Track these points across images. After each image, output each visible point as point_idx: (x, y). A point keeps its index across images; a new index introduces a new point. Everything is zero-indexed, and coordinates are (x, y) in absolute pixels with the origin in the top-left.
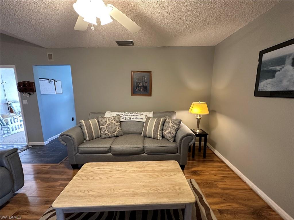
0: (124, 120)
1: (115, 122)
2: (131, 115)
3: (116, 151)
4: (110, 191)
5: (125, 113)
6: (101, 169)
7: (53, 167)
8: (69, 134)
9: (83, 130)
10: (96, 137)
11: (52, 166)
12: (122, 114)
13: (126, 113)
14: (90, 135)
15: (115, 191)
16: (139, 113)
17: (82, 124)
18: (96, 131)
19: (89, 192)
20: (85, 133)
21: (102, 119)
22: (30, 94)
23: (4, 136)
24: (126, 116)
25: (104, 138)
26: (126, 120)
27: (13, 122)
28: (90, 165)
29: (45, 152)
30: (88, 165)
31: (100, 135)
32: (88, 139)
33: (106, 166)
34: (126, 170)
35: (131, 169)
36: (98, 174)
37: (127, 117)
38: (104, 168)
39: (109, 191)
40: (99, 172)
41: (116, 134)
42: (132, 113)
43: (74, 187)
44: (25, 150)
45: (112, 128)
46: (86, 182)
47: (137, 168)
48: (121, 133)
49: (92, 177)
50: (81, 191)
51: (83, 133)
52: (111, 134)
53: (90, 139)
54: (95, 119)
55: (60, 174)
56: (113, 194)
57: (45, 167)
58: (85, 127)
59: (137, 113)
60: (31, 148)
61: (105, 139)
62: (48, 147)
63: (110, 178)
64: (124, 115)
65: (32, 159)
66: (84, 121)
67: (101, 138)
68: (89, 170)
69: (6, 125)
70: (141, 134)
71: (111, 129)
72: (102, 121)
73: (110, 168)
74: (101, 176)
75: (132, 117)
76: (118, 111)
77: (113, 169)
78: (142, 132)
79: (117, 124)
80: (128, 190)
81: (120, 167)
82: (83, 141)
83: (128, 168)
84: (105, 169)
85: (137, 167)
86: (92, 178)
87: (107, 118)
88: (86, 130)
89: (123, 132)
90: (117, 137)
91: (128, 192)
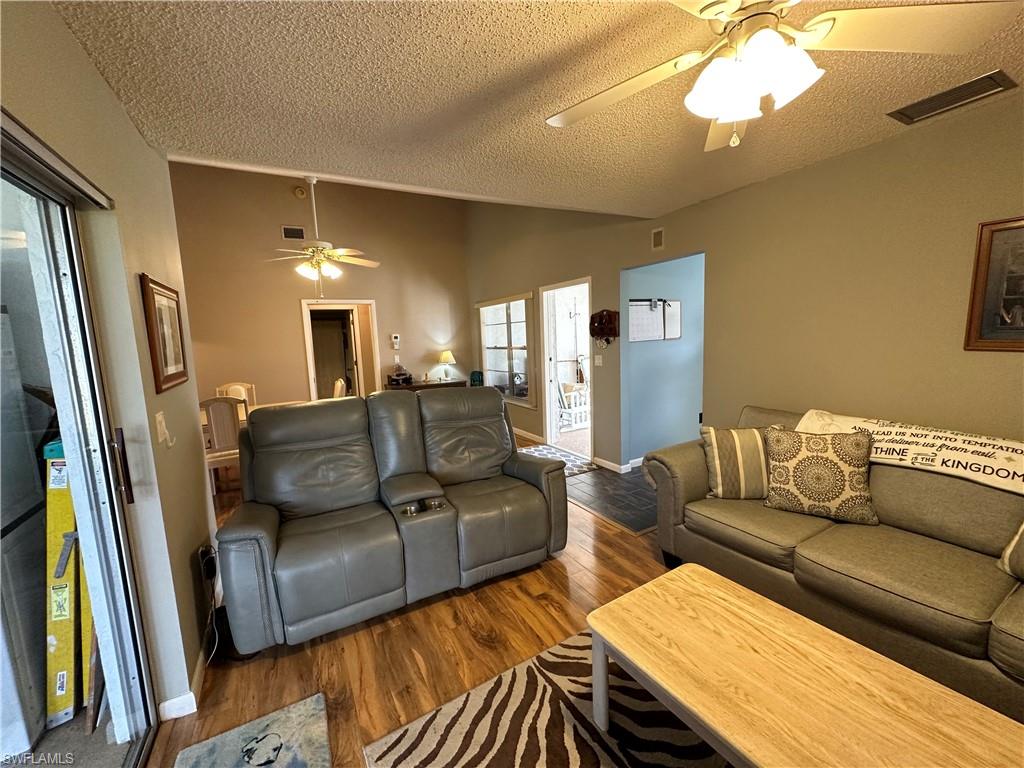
0: (894, 459)
1: (836, 460)
2: (939, 443)
3: (814, 576)
4: (732, 689)
5: (902, 430)
6: (730, 603)
7: (622, 535)
8: (666, 459)
9: (709, 459)
10: (751, 494)
11: (622, 532)
12: (886, 429)
13: (908, 432)
14: (727, 480)
15: (748, 701)
16: (1000, 442)
17: (707, 440)
18: (754, 473)
19: (670, 645)
20: (712, 470)
21: (783, 436)
22: (608, 342)
23: (562, 430)
24: (906, 446)
25: (781, 509)
26: (903, 463)
27: (578, 404)
28: (701, 575)
29: (617, 492)
30: (693, 571)
31: (765, 489)
32: (720, 490)
33: (753, 605)
34: (828, 668)
35: (859, 680)
36: (716, 614)
37: (913, 450)
38: (740, 608)
39: (729, 685)
40: (718, 609)
41: (833, 510)
42: (948, 434)
43: (639, 606)
44: (585, 472)
45: (818, 479)
46: (672, 615)
47: (894, 695)
48: (864, 511)
49: (694, 610)
50: (652, 629)
51: (708, 469)
52: (811, 502)
53: (729, 496)
54: (756, 431)
55: (634, 562)
56: (738, 705)
57: (609, 529)
58: (716, 451)
59: (984, 440)
60: (598, 471)
61: (784, 514)
62: (628, 482)
63: (752, 652)
64: (898, 438)
65: (592, 499)
66: (716, 430)
67: (769, 504)
68: (693, 587)
69: (567, 407)
70: (998, 556)
71: (812, 483)
72: (778, 441)
73: (763, 620)
74: (722, 626)
75: (945, 454)
76: (868, 416)
77: (771, 628)
78: (1003, 549)
79: (847, 469)
80: (805, 740)
81: (805, 638)
82: (702, 492)
83: (841, 665)
84: (742, 613)
85: (891, 689)
86: (694, 615)
87: (804, 437)
88: (717, 462)
89: (876, 513)
90: (838, 521)
91: (802, 745)
